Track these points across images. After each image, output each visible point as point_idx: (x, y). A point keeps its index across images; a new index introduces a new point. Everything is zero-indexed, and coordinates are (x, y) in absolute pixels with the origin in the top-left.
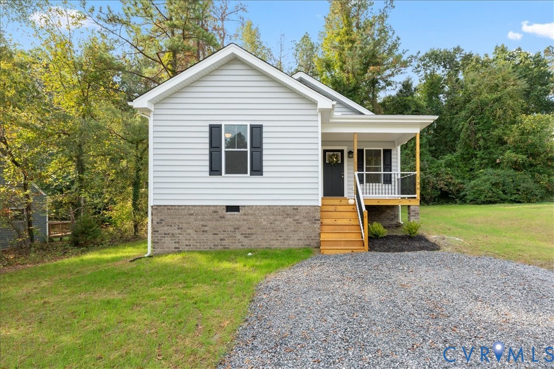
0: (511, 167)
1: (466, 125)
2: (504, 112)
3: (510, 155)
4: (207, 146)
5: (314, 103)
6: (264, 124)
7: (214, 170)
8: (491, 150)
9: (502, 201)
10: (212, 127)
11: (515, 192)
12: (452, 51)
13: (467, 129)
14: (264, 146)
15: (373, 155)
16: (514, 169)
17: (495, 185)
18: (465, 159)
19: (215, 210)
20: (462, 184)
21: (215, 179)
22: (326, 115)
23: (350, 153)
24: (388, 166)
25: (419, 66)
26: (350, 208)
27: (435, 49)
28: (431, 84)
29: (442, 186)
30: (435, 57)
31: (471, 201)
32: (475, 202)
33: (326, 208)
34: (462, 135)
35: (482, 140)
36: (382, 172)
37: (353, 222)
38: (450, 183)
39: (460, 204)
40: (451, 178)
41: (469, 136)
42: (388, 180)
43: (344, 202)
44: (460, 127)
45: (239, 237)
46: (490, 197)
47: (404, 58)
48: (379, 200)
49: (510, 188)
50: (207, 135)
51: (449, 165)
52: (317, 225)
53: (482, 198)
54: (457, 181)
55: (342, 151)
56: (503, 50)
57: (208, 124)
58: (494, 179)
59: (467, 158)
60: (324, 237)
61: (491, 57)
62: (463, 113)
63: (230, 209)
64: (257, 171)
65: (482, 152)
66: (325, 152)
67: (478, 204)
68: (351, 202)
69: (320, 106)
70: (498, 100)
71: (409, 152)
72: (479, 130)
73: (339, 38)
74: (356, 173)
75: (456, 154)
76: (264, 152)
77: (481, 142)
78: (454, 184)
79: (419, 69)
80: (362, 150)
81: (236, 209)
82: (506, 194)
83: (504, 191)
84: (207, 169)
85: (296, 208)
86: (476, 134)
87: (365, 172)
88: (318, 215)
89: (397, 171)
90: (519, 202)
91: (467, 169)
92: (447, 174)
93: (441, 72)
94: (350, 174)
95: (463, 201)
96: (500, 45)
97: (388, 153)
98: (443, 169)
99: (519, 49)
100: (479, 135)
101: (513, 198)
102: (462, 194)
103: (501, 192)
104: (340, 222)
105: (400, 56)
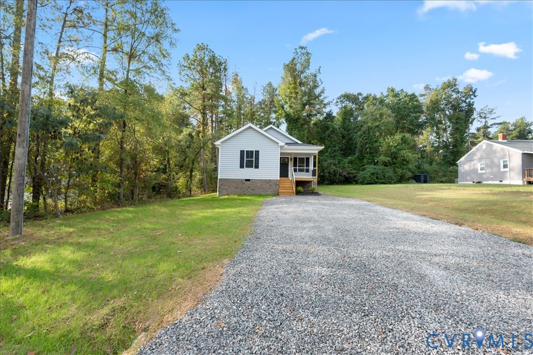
0: (382, 165)
1: (361, 139)
2: (381, 134)
3: (382, 158)
4: (239, 158)
5: (278, 143)
6: (260, 150)
7: (242, 166)
8: (374, 154)
9: (376, 183)
10: (241, 151)
11: (383, 178)
12: (357, 94)
13: (361, 142)
14: (260, 158)
15: (302, 160)
16: (384, 165)
17: (373, 174)
18: (360, 159)
19: (241, 180)
20: (357, 173)
21: (242, 169)
22: (282, 147)
23: (291, 159)
24: (308, 165)
25: (337, 102)
26: (290, 181)
27: (347, 93)
28: (345, 113)
29: (345, 174)
30: (347, 97)
31: (361, 183)
32: (362, 183)
33: (281, 181)
34: (358, 146)
35: (369, 149)
36: (305, 168)
37: (291, 186)
38: (350, 173)
39: (355, 184)
40: (351, 170)
41: (362, 146)
42: (307, 171)
43: (288, 179)
44: (358, 141)
45: (250, 190)
46: (370, 180)
47: (325, 102)
48: (301, 179)
49: (381, 176)
50: (240, 154)
51: (351, 162)
52: (278, 187)
53: (366, 181)
54: (354, 172)
55: (288, 158)
56: (393, 90)
57: (240, 150)
58: (372, 171)
59: (361, 158)
60: (280, 191)
61: (385, 94)
62: (359, 133)
63: (247, 180)
64: (257, 167)
65: (369, 155)
66: (281, 158)
67: (363, 184)
68: (291, 179)
69: (280, 145)
70: (377, 126)
71: (328, 155)
72: (367, 143)
73: (289, 90)
74: (293, 168)
75: (355, 156)
76: (260, 160)
77: (368, 150)
78: (352, 173)
79: (337, 104)
80: (297, 158)
81: (249, 180)
82: (379, 179)
83: (377, 178)
84: (239, 166)
85: (270, 180)
86: (365, 145)
87: (298, 168)
88: (278, 183)
89: (311, 168)
90: (385, 184)
91: (361, 165)
92: (349, 167)
93: (350, 105)
94: (291, 168)
95: (357, 183)
96: (390, 87)
97: (308, 159)
98: (347, 165)
99: (402, 90)
100: (367, 146)
101: (381, 181)
102: (356, 179)
103: (375, 178)
104: (286, 186)
105: (322, 101)
